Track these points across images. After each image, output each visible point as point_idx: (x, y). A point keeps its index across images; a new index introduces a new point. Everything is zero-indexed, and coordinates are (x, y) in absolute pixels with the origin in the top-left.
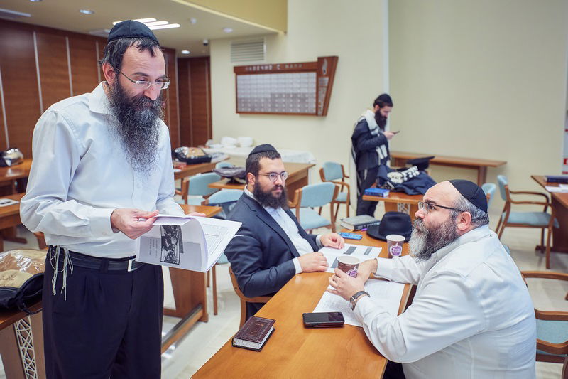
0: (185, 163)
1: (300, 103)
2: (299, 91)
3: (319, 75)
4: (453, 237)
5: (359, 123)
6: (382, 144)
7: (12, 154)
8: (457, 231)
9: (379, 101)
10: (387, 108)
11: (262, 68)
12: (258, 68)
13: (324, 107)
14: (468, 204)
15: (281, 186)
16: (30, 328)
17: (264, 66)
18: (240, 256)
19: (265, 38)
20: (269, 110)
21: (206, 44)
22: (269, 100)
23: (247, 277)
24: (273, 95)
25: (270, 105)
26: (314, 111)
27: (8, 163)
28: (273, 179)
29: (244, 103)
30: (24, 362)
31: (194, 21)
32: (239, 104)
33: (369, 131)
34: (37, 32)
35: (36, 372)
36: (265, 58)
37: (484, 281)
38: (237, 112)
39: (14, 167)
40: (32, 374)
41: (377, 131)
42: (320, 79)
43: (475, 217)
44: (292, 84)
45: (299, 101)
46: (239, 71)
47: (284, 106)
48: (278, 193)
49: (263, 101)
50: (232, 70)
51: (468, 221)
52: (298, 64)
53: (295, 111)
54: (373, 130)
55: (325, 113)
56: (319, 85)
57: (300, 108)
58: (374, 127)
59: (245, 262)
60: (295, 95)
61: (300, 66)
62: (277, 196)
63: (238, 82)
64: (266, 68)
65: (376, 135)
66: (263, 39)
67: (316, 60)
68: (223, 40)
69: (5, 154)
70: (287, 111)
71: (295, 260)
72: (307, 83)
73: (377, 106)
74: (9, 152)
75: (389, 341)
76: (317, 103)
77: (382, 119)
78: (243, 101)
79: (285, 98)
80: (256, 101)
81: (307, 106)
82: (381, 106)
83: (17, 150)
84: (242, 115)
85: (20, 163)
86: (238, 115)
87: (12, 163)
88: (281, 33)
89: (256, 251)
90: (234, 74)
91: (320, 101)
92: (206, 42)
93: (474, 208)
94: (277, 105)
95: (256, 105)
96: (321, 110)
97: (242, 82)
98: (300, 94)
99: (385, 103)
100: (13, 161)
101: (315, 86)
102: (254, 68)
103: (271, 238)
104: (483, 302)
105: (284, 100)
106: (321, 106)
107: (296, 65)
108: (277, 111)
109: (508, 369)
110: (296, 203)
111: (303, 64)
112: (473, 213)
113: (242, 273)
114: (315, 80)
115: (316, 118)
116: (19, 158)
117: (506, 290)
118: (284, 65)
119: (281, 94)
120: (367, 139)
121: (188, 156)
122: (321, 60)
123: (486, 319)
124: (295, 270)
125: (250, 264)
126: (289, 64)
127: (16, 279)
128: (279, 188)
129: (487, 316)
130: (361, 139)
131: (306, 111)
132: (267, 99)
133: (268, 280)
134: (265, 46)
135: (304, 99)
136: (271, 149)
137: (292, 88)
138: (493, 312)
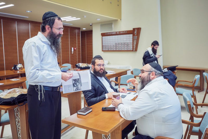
0: (80, 69)
1: (126, 46)
2: (126, 42)
3: (134, 35)
4: (149, 80)
5: (146, 52)
6: (155, 60)
7: (19, 66)
8: (151, 78)
9: (153, 43)
10: (156, 46)
11: (112, 33)
12: (110, 33)
13: (136, 48)
14: (154, 69)
15: (102, 69)
16: (19, 113)
17: (112, 32)
18: (87, 92)
19: (113, 22)
20: (115, 50)
21: (91, 25)
22: (115, 46)
23: (89, 100)
24: (116, 43)
25: (115, 48)
26: (132, 50)
27: (18, 69)
28: (100, 67)
29: (105, 47)
30: (17, 125)
31: (85, 17)
32: (103, 48)
33: (150, 55)
34: (30, 23)
35: (20, 128)
36: (113, 30)
37: (155, 92)
38: (102, 51)
39: (20, 70)
40: (19, 129)
41: (153, 55)
42: (134, 37)
43: (157, 74)
44: (123, 39)
45: (126, 45)
46: (103, 35)
47: (120, 48)
48: (102, 72)
49: (112, 46)
50: (101, 34)
51: (154, 75)
52: (125, 31)
53: (124, 50)
54: (151, 55)
55: (136, 50)
56: (134, 39)
57: (126, 48)
58: (151, 54)
59: (89, 94)
60: (124, 44)
61: (126, 32)
62: (101, 73)
63: (103, 39)
64: (113, 33)
65: (153, 57)
66: (112, 22)
67: (132, 29)
68: (97, 23)
69: (17, 66)
70: (121, 50)
71: (106, 95)
72: (129, 39)
73: (153, 45)
74: (18, 65)
75: (126, 113)
76: (133, 46)
77: (155, 51)
78: (105, 46)
79: (121, 45)
80: (109, 46)
81: (129, 47)
82: (154, 45)
83: (21, 64)
84: (104, 52)
85: (22, 69)
86: (103, 52)
87: (19, 69)
88: (119, 20)
89: (93, 91)
90: (101, 36)
91: (134, 45)
92: (91, 24)
93: (156, 70)
94: (117, 48)
95: (109, 48)
96: (135, 49)
97: (104, 39)
98: (126, 43)
99: (156, 44)
100: (20, 68)
101: (132, 39)
102: (109, 34)
103: (98, 87)
104: (155, 99)
105: (120, 46)
106: (135, 47)
107: (125, 32)
108: (117, 50)
109: (166, 123)
110: (118, 82)
111: (127, 31)
112: (156, 72)
113: (87, 98)
114: (132, 37)
115: (132, 52)
116: (22, 67)
117: (164, 96)
118: (120, 32)
119: (119, 43)
120: (149, 59)
121: (81, 66)
122: (134, 29)
123: (157, 105)
124: (105, 97)
125: (90, 95)
126: (122, 32)
127: (15, 95)
128: (102, 70)
129: (157, 104)
130: (146, 58)
131: (129, 50)
132: (113, 45)
133: (96, 100)
134: (113, 25)
135: (128, 45)
136: (99, 57)
137: (123, 41)
138: (159, 103)
